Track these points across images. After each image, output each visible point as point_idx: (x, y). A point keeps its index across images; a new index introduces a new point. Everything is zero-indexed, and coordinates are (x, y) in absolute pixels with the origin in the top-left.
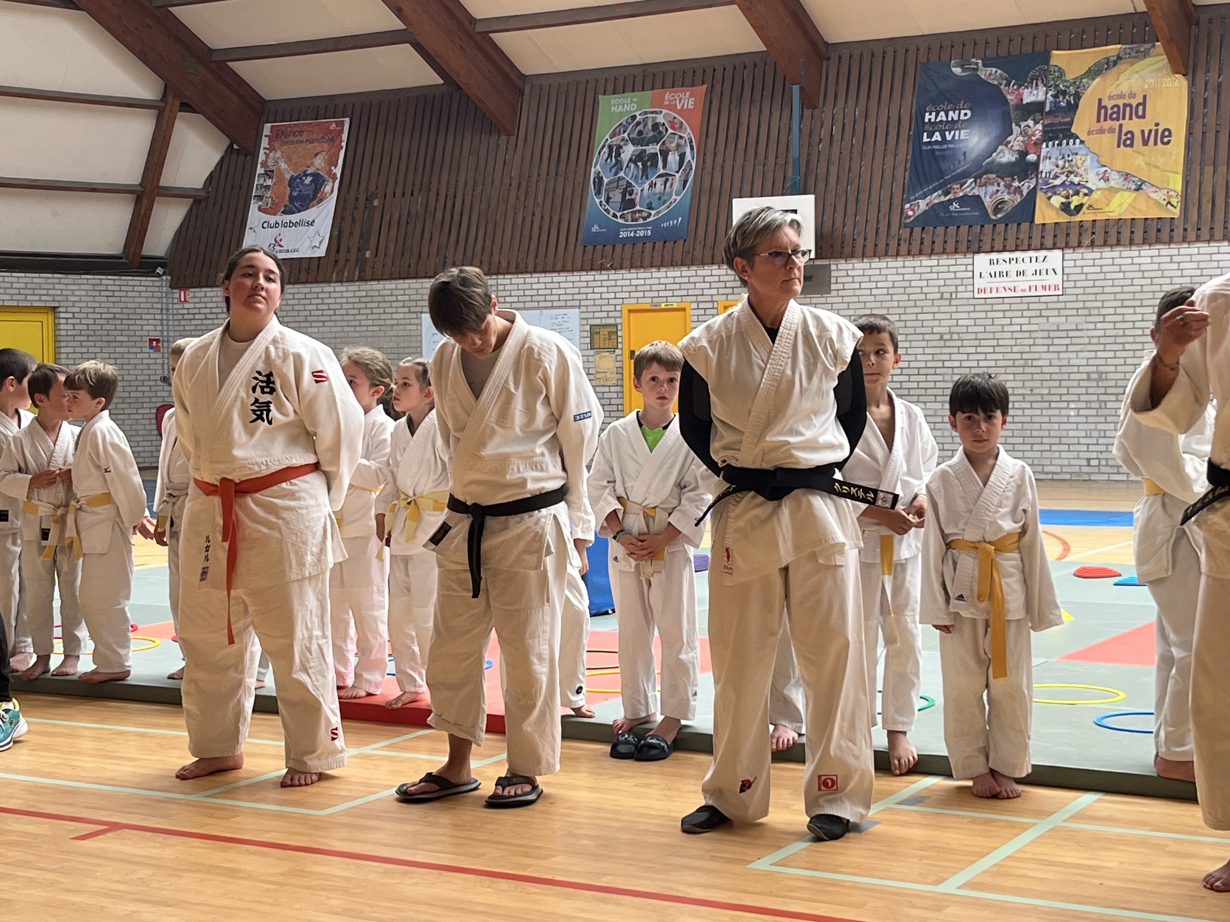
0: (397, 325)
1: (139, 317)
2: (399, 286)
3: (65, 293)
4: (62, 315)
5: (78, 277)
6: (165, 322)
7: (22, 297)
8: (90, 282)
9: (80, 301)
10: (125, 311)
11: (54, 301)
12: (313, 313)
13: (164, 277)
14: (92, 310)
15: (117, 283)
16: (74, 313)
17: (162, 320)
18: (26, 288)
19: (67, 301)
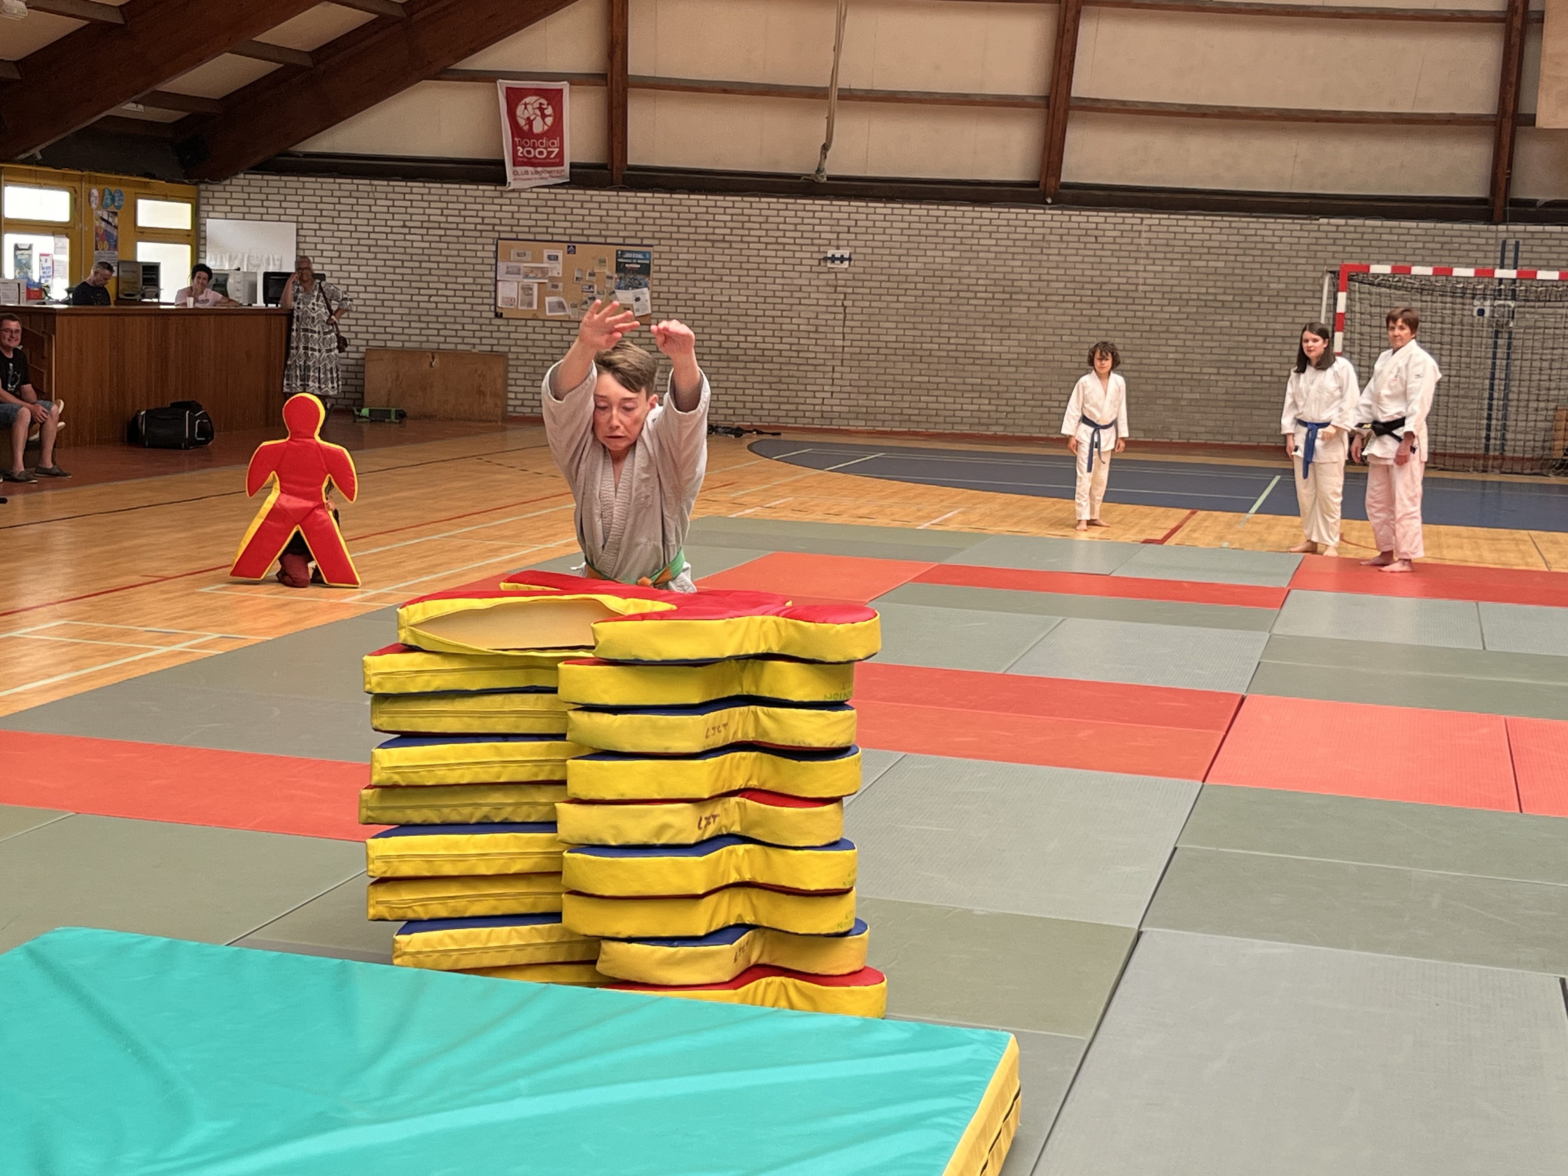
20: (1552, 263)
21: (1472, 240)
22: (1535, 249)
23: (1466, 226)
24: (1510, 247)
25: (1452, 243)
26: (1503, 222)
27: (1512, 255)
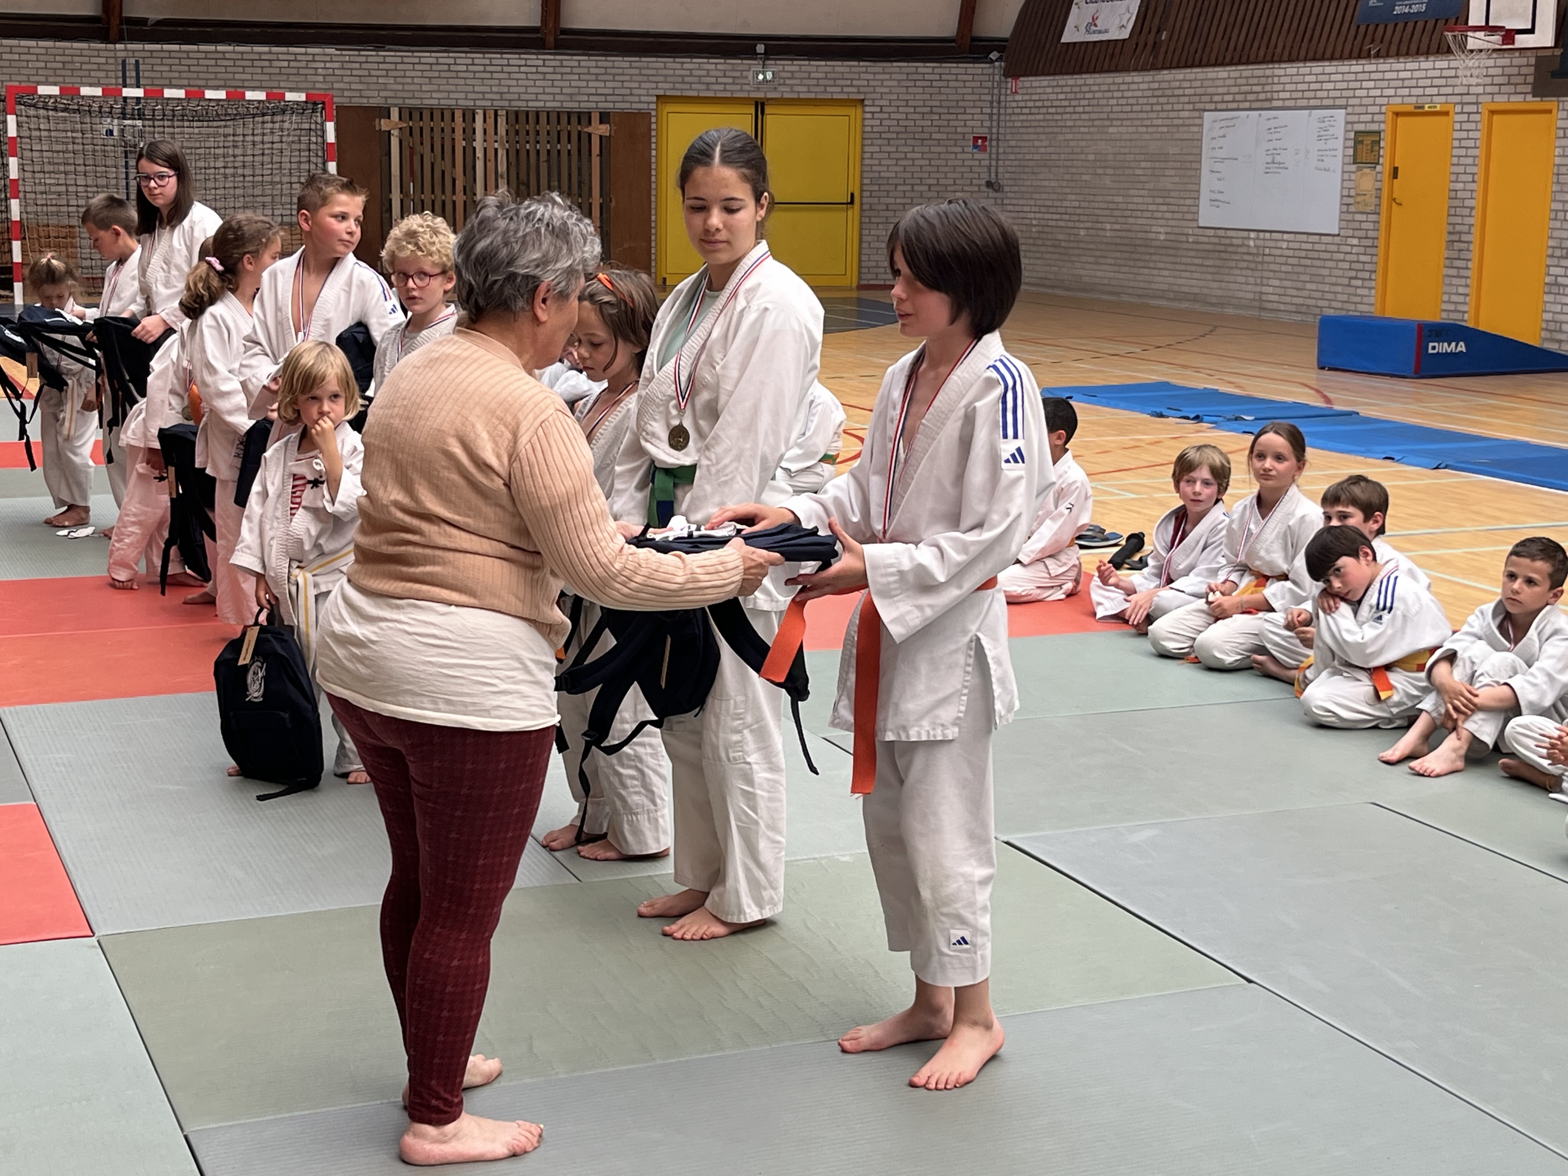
0: (1183, 125)
1: (962, 111)
2: (1188, 77)
3: (871, 83)
4: (867, 109)
5: (889, 64)
6: (995, 117)
7: (822, 89)
8: (903, 70)
9: (890, 93)
10: (943, 104)
11: (859, 92)
12: (1115, 109)
13: (997, 64)
14: (904, 103)
15: (936, 71)
16: (881, 107)
17: (992, 114)
18: (826, 78)
19: (875, 92)
20: (174, 82)
21: (93, 60)
22: (155, 68)
23: (84, 45)
24: (130, 67)
25: (72, 62)
26: (120, 39)
27: (134, 74)
